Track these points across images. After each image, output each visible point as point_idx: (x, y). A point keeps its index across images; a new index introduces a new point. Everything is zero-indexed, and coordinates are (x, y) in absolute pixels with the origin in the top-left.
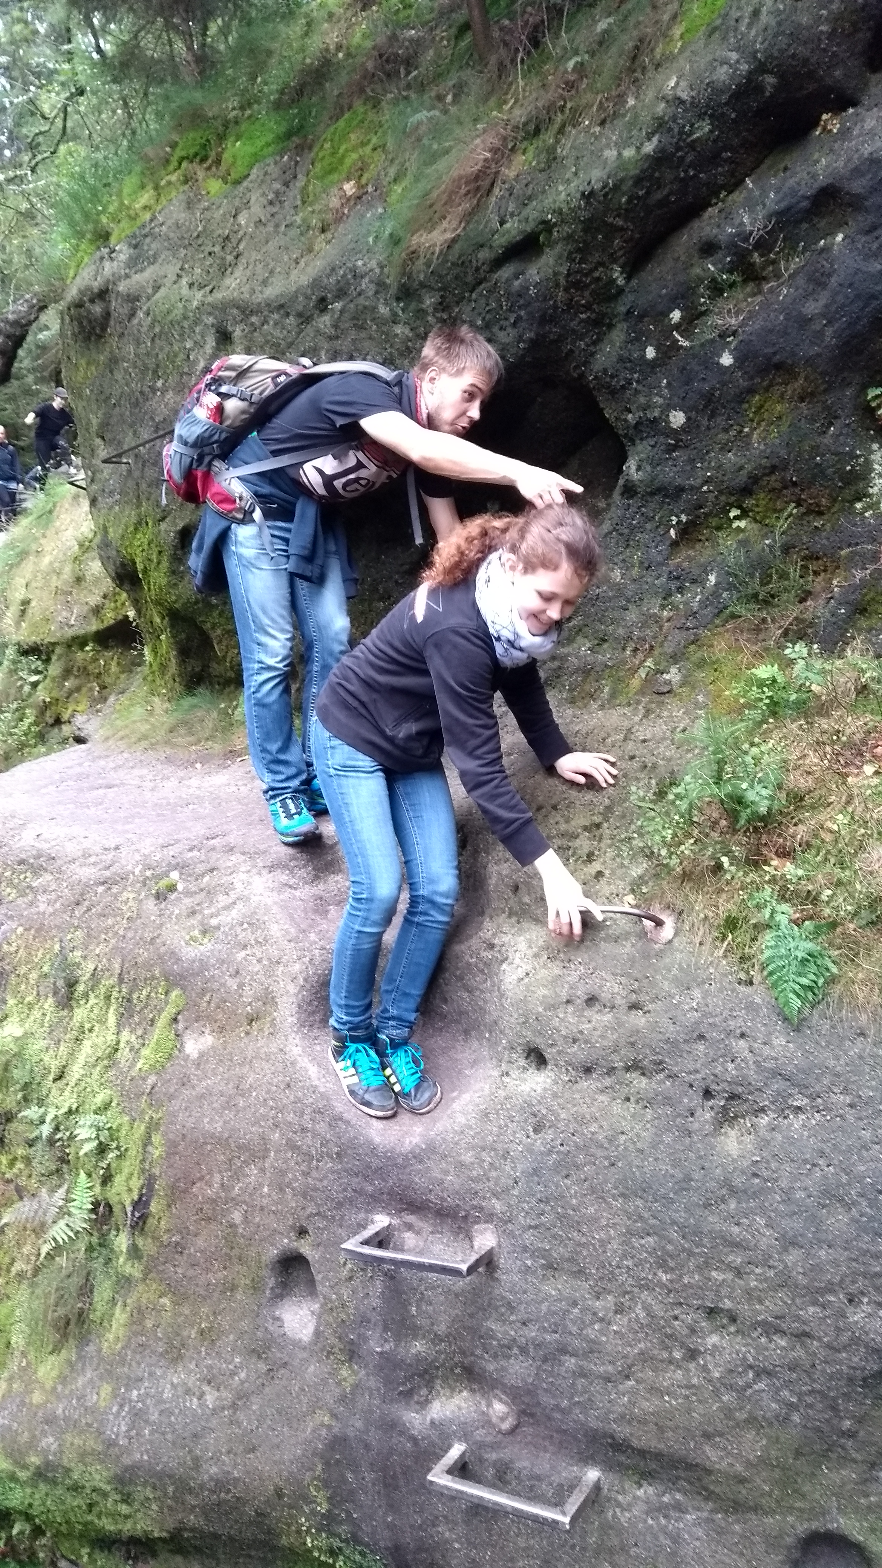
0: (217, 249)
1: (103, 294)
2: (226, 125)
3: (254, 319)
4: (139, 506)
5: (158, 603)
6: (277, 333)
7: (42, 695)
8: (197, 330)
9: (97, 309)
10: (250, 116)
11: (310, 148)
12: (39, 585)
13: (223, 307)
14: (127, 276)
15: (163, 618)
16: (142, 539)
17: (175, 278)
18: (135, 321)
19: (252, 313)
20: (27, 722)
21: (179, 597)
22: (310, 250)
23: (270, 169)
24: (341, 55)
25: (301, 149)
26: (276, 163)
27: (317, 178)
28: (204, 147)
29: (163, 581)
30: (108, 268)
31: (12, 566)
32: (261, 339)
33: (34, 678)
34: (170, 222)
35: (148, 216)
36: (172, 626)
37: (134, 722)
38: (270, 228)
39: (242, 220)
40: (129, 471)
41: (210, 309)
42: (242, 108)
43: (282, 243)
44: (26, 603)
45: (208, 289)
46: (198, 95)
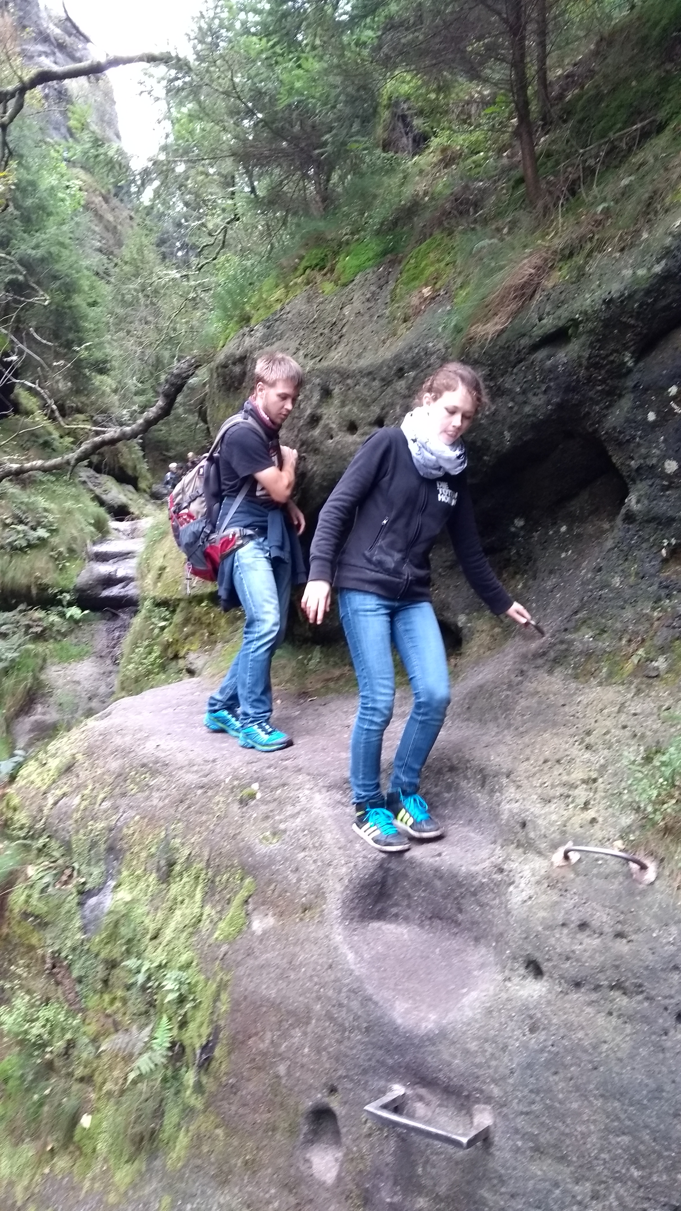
0: (326, 331)
1: (242, 360)
2: (340, 245)
3: (349, 381)
6: (365, 392)
7: (167, 636)
9: (237, 369)
10: (358, 240)
11: (400, 262)
12: (174, 556)
13: (328, 372)
14: (261, 348)
19: (348, 377)
20: (154, 655)
22: (395, 335)
23: (369, 276)
24: (427, 199)
25: (393, 263)
26: (374, 272)
27: (404, 284)
28: (323, 259)
30: (248, 341)
31: (155, 542)
32: (353, 396)
33: (163, 624)
34: (294, 311)
35: (279, 307)
38: (366, 318)
39: (346, 311)
41: (318, 373)
42: (352, 234)
43: (374, 329)
44: (163, 569)
45: (318, 359)
46: (321, 224)
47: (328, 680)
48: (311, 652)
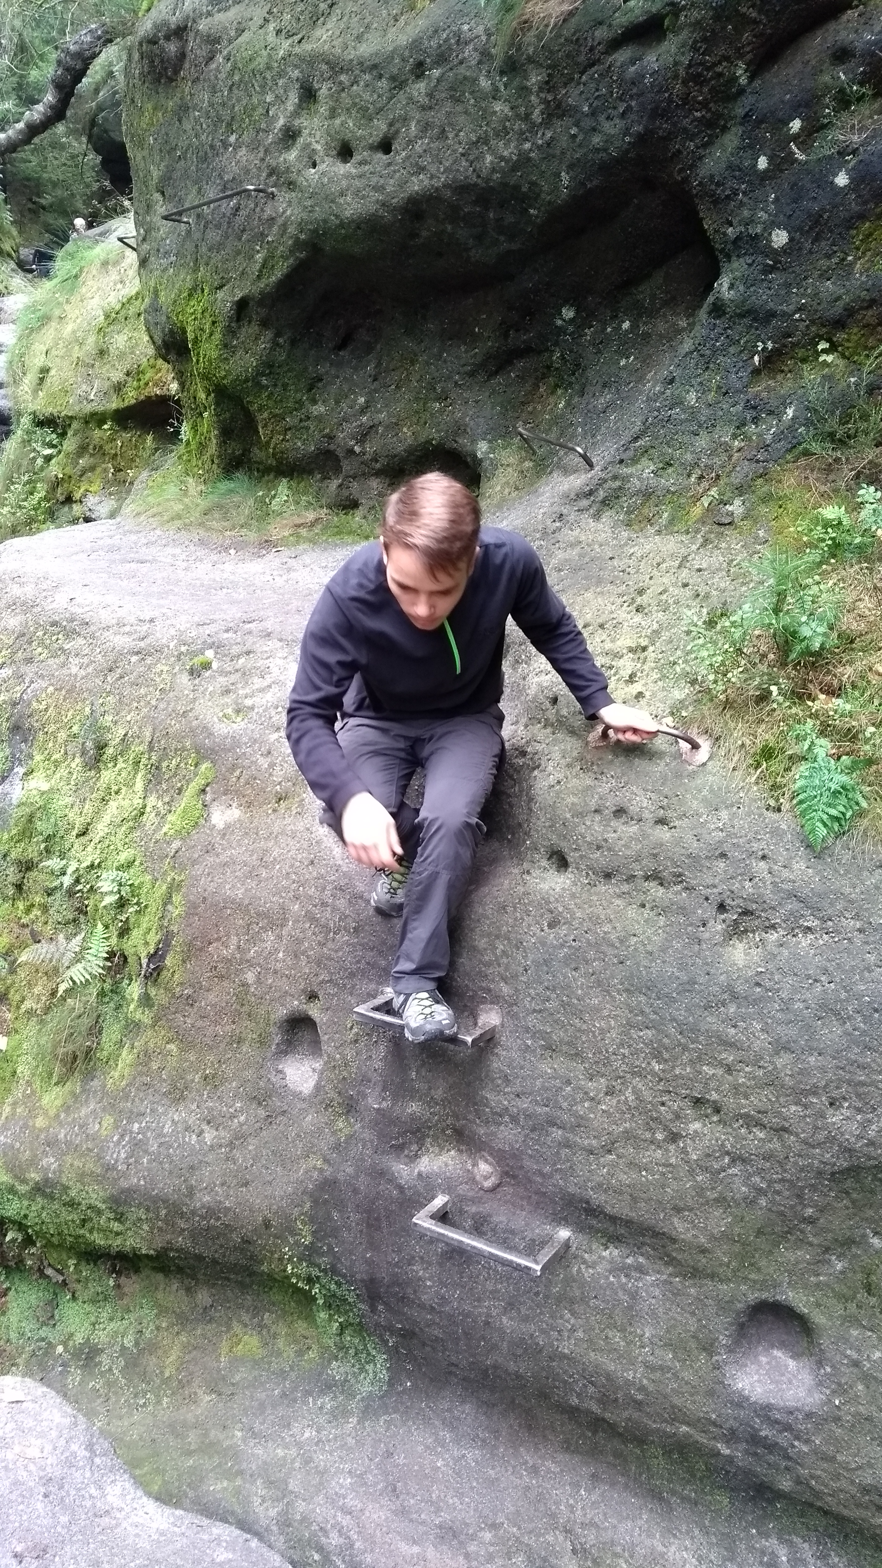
1: (180, 32)
3: (343, 78)
4: (196, 270)
5: (205, 377)
6: (366, 96)
7: (55, 470)
8: (281, 82)
9: (172, 48)
12: (61, 353)
13: (311, 61)
14: (209, 14)
15: (208, 395)
16: (196, 306)
17: (261, 22)
18: (213, 66)
19: (342, 70)
20: (37, 496)
21: (228, 372)
22: (412, 8)
29: (214, 354)
30: (189, 2)
31: (32, 330)
32: (348, 101)
33: (48, 451)
36: (217, 404)
37: (168, 500)
40: (189, 232)
41: (296, 61)
44: (45, 371)
45: (296, 38)
47: (298, 526)
48: (275, 488)
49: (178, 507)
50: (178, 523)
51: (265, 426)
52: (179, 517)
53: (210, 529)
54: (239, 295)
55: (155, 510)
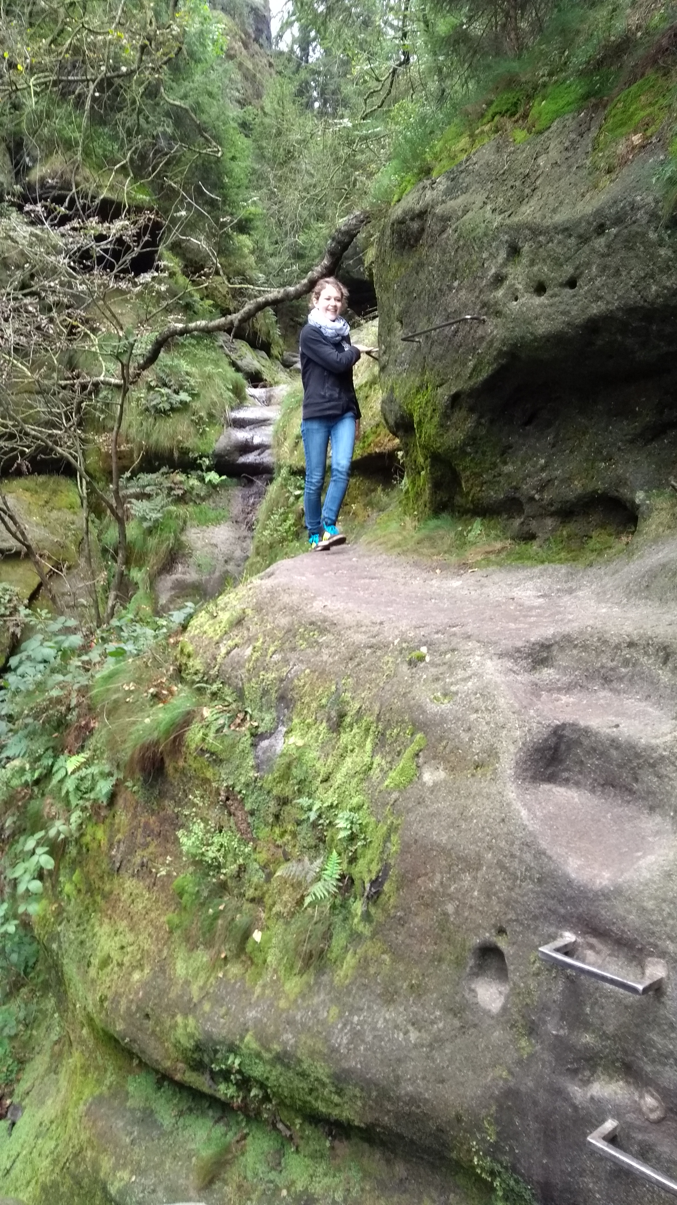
0: (518, 183)
1: (422, 215)
2: (535, 89)
3: (541, 238)
4: (423, 374)
5: (424, 447)
6: (559, 250)
8: (494, 244)
9: (415, 225)
10: (556, 82)
11: (605, 107)
13: (518, 228)
14: (443, 202)
15: (426, 459)
16: (421, 399)
17: (481, 204)
18: (445, 236)
19: (541, 233)
20: (289, 523)
21: (443, 444)
22: (596, 187)
23: (568, 123)
24: (639, 34)
25: (596, 107)
26: (574, 118)
27: (609, 131)
28: (515, 104)
29: (433, 432)
30: (429, 195)
31: (292, 410)
32: (545, 254)
34: (482, 162)
35: (464, 157)
36: (432, 466)
37: (391, 533)
38: (564, 169)
39: (541, 162)
40: (419, 348)
41: (506, 229)
42: (551, 74)
43: (572, 181)
45: (507, 214)
46: (515, 65)
47: (488, 553)
48: (471, 524)
49: (399, 538)
50: (398, 550)
51: (467, 481)
52: (399, 545)
53: (420, 554)
54: (454, 390)
55: (382, 540)
